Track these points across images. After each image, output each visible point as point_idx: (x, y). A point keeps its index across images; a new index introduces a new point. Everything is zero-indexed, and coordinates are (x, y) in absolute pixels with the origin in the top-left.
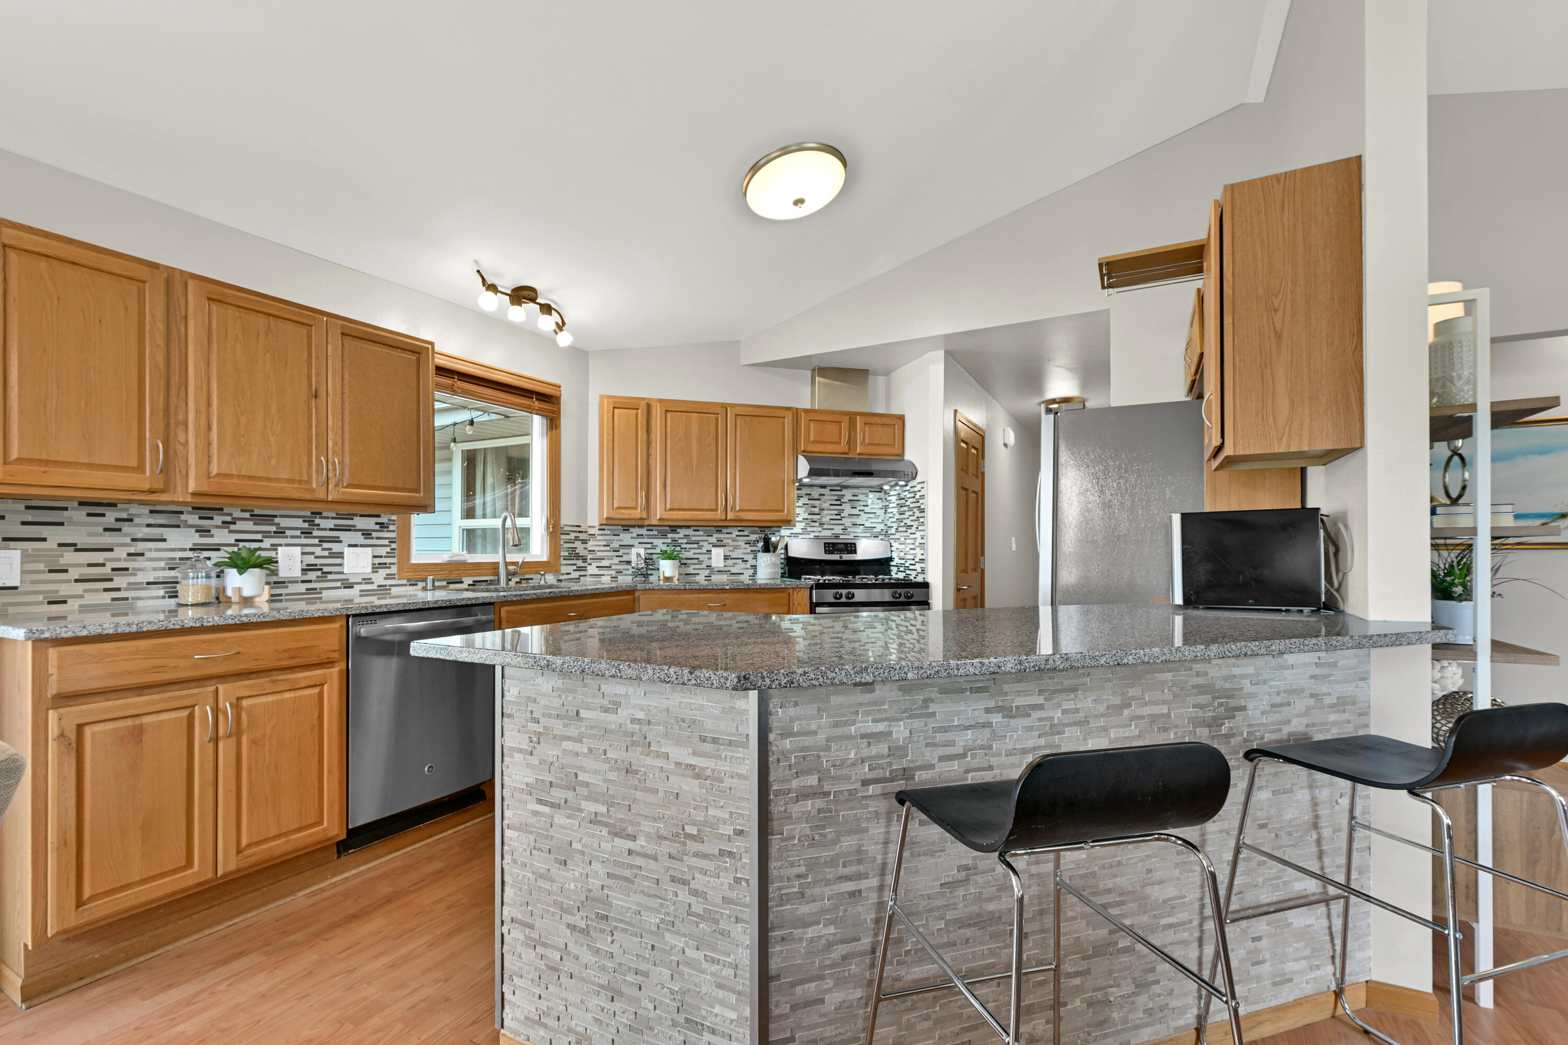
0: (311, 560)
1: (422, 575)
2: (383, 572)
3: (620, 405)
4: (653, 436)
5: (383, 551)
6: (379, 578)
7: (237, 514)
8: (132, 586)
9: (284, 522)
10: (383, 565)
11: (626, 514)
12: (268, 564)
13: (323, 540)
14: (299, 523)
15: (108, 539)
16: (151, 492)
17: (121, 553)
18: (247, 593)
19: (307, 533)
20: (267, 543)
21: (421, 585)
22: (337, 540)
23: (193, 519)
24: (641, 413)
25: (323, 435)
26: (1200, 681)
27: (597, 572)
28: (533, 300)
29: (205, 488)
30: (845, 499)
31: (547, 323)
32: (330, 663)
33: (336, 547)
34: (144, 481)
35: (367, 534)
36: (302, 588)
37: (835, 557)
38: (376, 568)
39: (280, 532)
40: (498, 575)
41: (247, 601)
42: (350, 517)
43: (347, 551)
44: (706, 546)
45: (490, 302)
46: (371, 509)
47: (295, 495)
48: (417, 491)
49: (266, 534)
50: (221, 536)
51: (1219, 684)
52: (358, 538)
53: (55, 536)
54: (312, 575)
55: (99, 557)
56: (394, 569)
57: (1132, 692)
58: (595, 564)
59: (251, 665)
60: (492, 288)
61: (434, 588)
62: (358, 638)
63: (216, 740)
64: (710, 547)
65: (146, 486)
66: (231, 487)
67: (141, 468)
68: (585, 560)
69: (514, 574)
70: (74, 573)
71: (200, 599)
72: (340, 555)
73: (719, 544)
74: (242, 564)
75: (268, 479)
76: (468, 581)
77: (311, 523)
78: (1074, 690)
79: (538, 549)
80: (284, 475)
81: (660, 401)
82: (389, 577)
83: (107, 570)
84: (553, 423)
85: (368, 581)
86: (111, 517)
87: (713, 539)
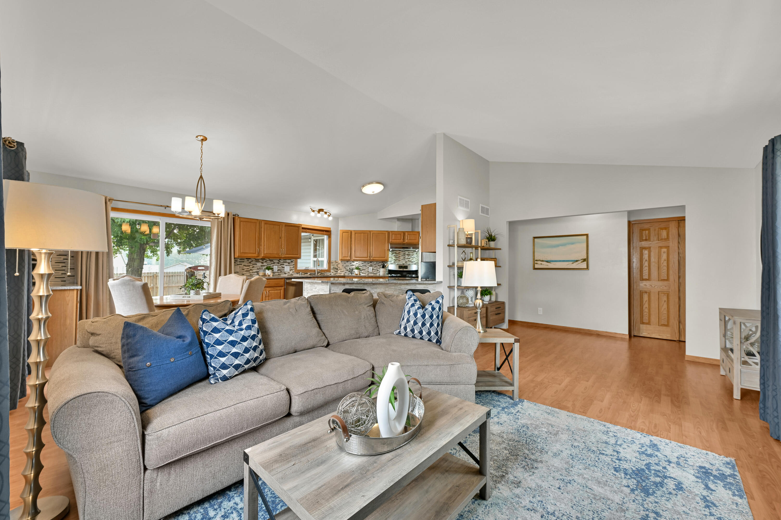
0: (279, 268)
1: (299, 272)
2: (292, 271)
3: (344, 232)
4: (352, 239)
5: (292, 267)
6: (291, 272)
7: (267, 260)
8: (253, 272)
9: (275, 261)
10: (292, 270)
11: (345, 258)
12: (272, 269)
13: (281, 264)
14: (277, 261)
15: (250, 264)
16: (257, 257)
17: (251, 267)
18: (269, 274)
19: (278, 263)
20: (272, 265)
21: (299, 274)
22: (283, 264)
23: (261, 261)
24: (349, 234)
25: (281, 245)
26: (400, 288)
27: (340, 272)
28: (323, 211)
29: (264, 256)
30: (406, 254)
31: (326, 216)
32: (282, 286)
33: (283, 266)
34: (256, 255)
35: (289, 263)
36: (277, 274)
37: (402, 270)
38: (290, 270)
39: (274, 263)
40: (315, 272)
41: (269, 275)
42: (286, 260)
43: (285, 267)
44: (368, 266)
45: (313, 214)
46: (290, 258)
47: (277, 256)
48: (298, 255)
49: (272, 263)
50: (265, 264)
51: (403, 289)
52: (287, 264)
53: (243, 264)
54: (279, 271)
55: (248, 267)
56: (294, 271)
57: (387, 289)
58: (340, 270)
59: (270, 285)
60: (314, 211)
61: (302, 275)
62: (287, 282)
63: (266, 297)
64: (369, 267)
65: (256, 256)
66: (268, 255)
67: (256, 253)
68: (337, 269)
69: (319, 272)
70: (245, 270)
71: (262, 275)
72: (284, 267)
73: (371, 266)
74: (268, 268)
75: (273, 254)
76: (309, 273)
77: (279, 261)
78: (376, 288)
79: (325, 267)
80: (275, 253)
81: (354, 231)
82: (293, 272)
83: (249, 270)
84: (330, 237)
85: (289, 273)
86: (250, 260)
87: (369, 265)
